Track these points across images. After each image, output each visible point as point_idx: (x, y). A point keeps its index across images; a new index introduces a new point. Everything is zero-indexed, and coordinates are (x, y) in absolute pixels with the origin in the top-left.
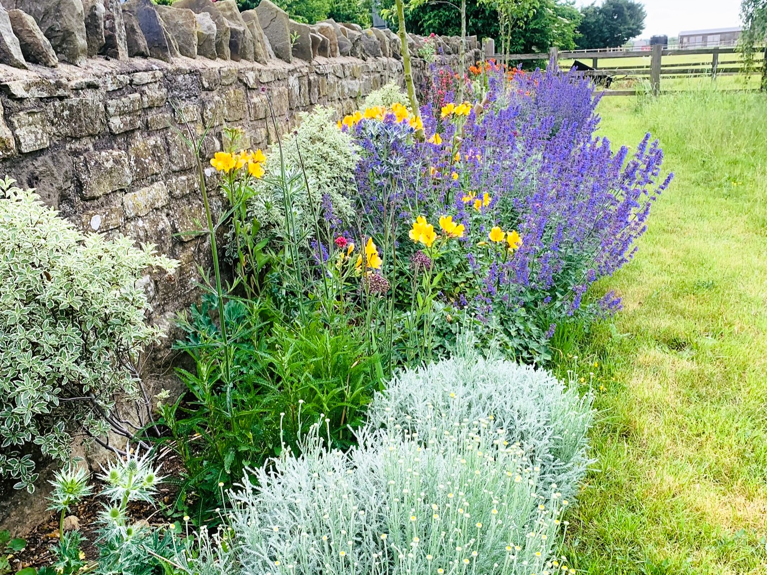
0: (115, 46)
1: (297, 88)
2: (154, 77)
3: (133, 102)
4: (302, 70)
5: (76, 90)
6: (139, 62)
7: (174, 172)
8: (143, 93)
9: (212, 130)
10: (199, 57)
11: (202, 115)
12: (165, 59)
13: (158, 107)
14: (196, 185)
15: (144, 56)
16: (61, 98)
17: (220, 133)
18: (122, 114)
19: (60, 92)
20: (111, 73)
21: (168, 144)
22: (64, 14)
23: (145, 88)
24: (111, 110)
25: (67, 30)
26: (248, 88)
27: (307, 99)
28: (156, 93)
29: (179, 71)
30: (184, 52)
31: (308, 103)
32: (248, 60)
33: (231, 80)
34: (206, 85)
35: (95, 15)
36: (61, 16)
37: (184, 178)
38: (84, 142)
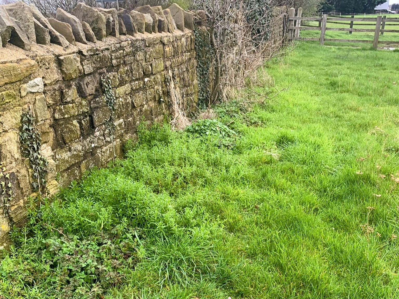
0: (115, 32)
1: (185, 43)
2: (128, 44)
3: (120, 54)
4: (188, 34)
5: (102, 51)
6: (123, 37)
7: (133, 80)
8: (124, 50)
9: (149, 63)
10: (145, 32)
11: (145, 57)
12: (133, 35)
13: (129, 55)
14: (141, 85)
15: (125, 34)
16: (97, 54)
17: (152, 64)
18: (116, 58)
19: (97, 52)
20: (114, 44)
21: (132, 69)
22: (99, 22)
23: (125, 48)
24: (113, 57)
25: (100, 28)
26: (164, 44)
28: (128, 50)
29: (137, 40)
30: (140, 31)
32: (165, 32)
33: (157, 42)
34: (147, 45)
35: (109, 21)
36: (98, 23)
37: (137, 82)
38: (104, 69)
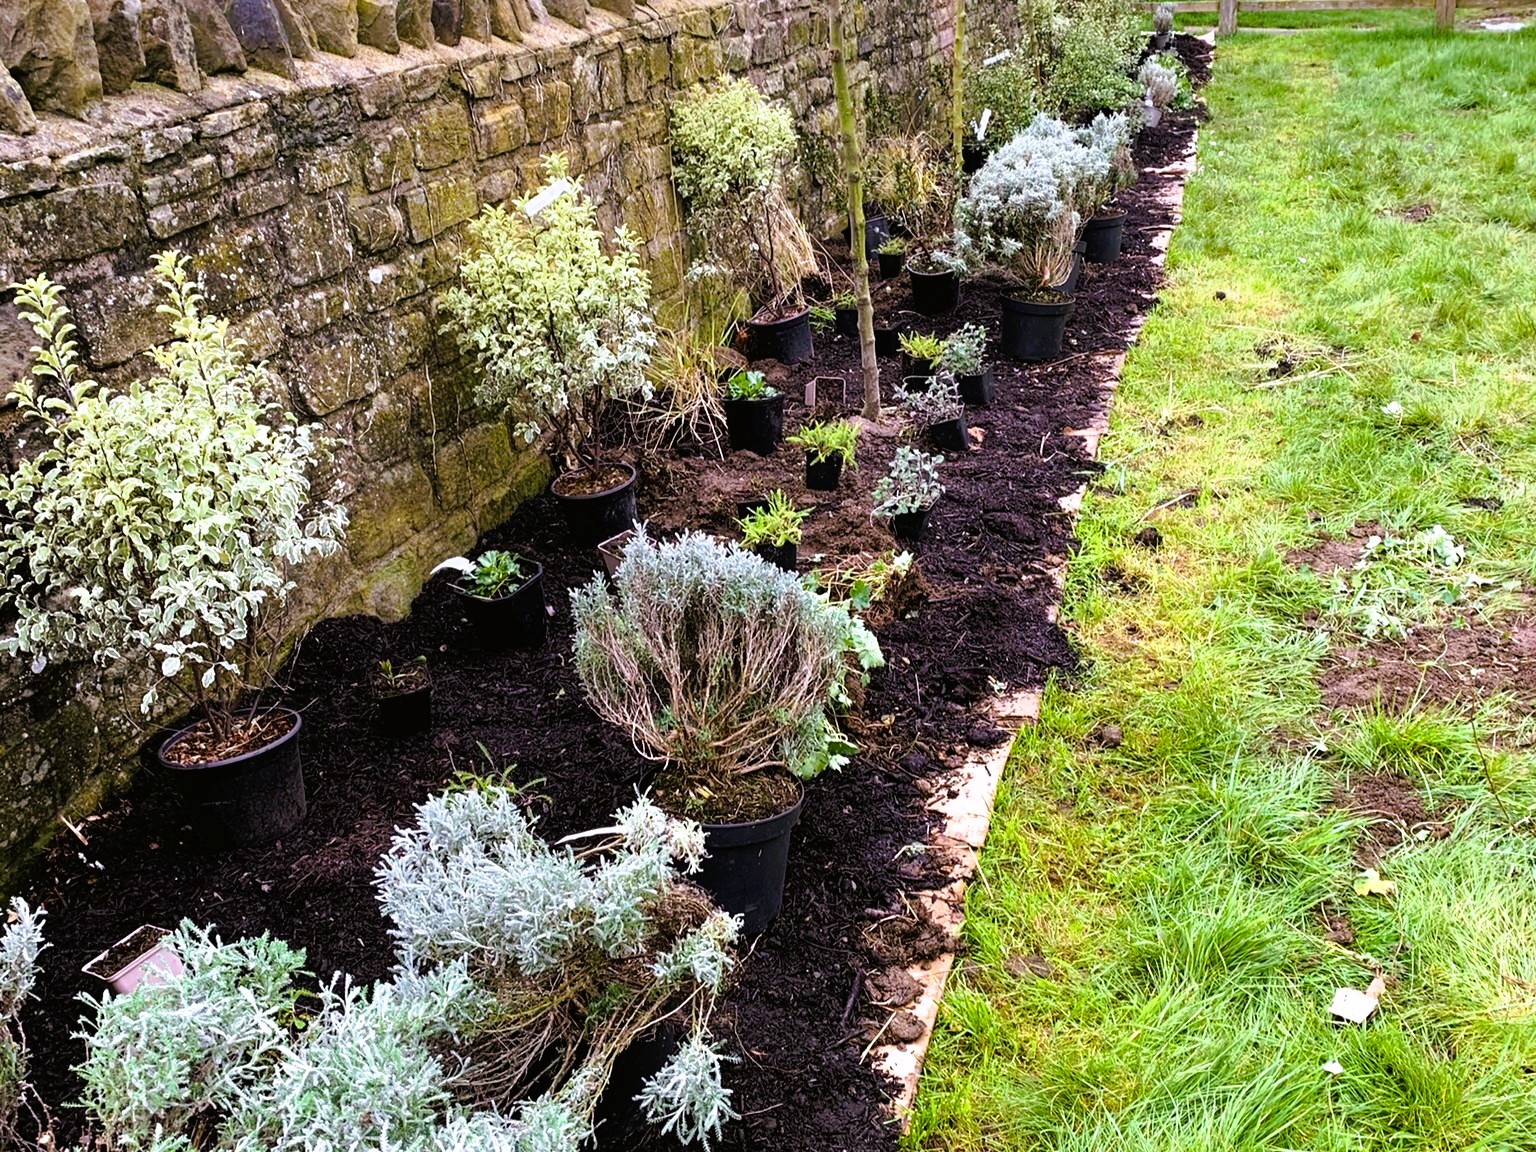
0: (169, 65)
1: (591, 81)
2: (248, 116)
3: (198, 174)
4: (606, 39)
5: (72, 174)
6: (221, 88)
7: (297, 287)
8: (219, 152)
9: (386, 195)
10: (359, 50)
11: (362, 169)
12: (281, 71)
13: (260, 170)
14: (346, 306)
15: (234, 71)
16: (38, 195)
17: (404, 198)
18: (175, 198)
19: (36, 185)
20: (153, 127)
21: (283, 236)
22: (52, 28)
23: (229, 142)
24: (151, 196)
25: (59, 58)
26: (470, 99)
27: (619, 96)
28: (254, 146)
29: (305, 96)
30: (330, 46)
31: (622, 102)
32: (477, 38)
33: (431, 91)
34: (370, 110)
35: (122, 17)
36: (48, 32)
37: (319, 295)
38: (93, 263)
